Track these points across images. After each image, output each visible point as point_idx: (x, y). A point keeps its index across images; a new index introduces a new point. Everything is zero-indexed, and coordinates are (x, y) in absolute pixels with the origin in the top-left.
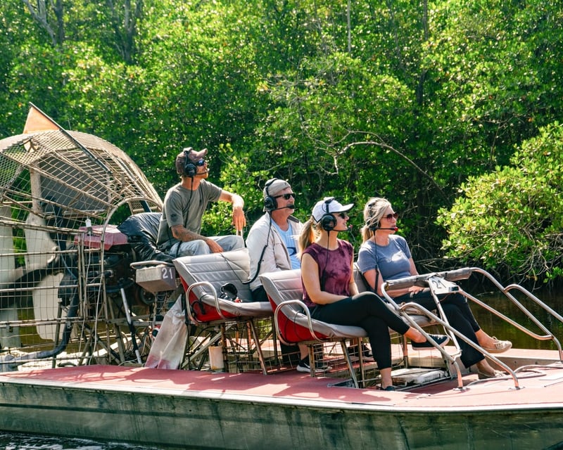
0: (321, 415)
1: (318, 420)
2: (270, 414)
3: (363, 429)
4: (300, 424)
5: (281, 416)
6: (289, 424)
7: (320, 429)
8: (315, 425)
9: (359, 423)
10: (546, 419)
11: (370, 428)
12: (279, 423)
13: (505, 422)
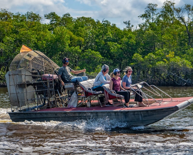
0: (123, 113)
1: (122, 114)
2: (111, 114)
3: (133, 115)
4: (118, 115)
5: (114, 114)
6: (115, 115)
7: (123, 116)
8: (122, 115)
9: (132, 114)
10: (169, 110)
11: (134, 114)
12: (113, 115)
13: (162, 111)
